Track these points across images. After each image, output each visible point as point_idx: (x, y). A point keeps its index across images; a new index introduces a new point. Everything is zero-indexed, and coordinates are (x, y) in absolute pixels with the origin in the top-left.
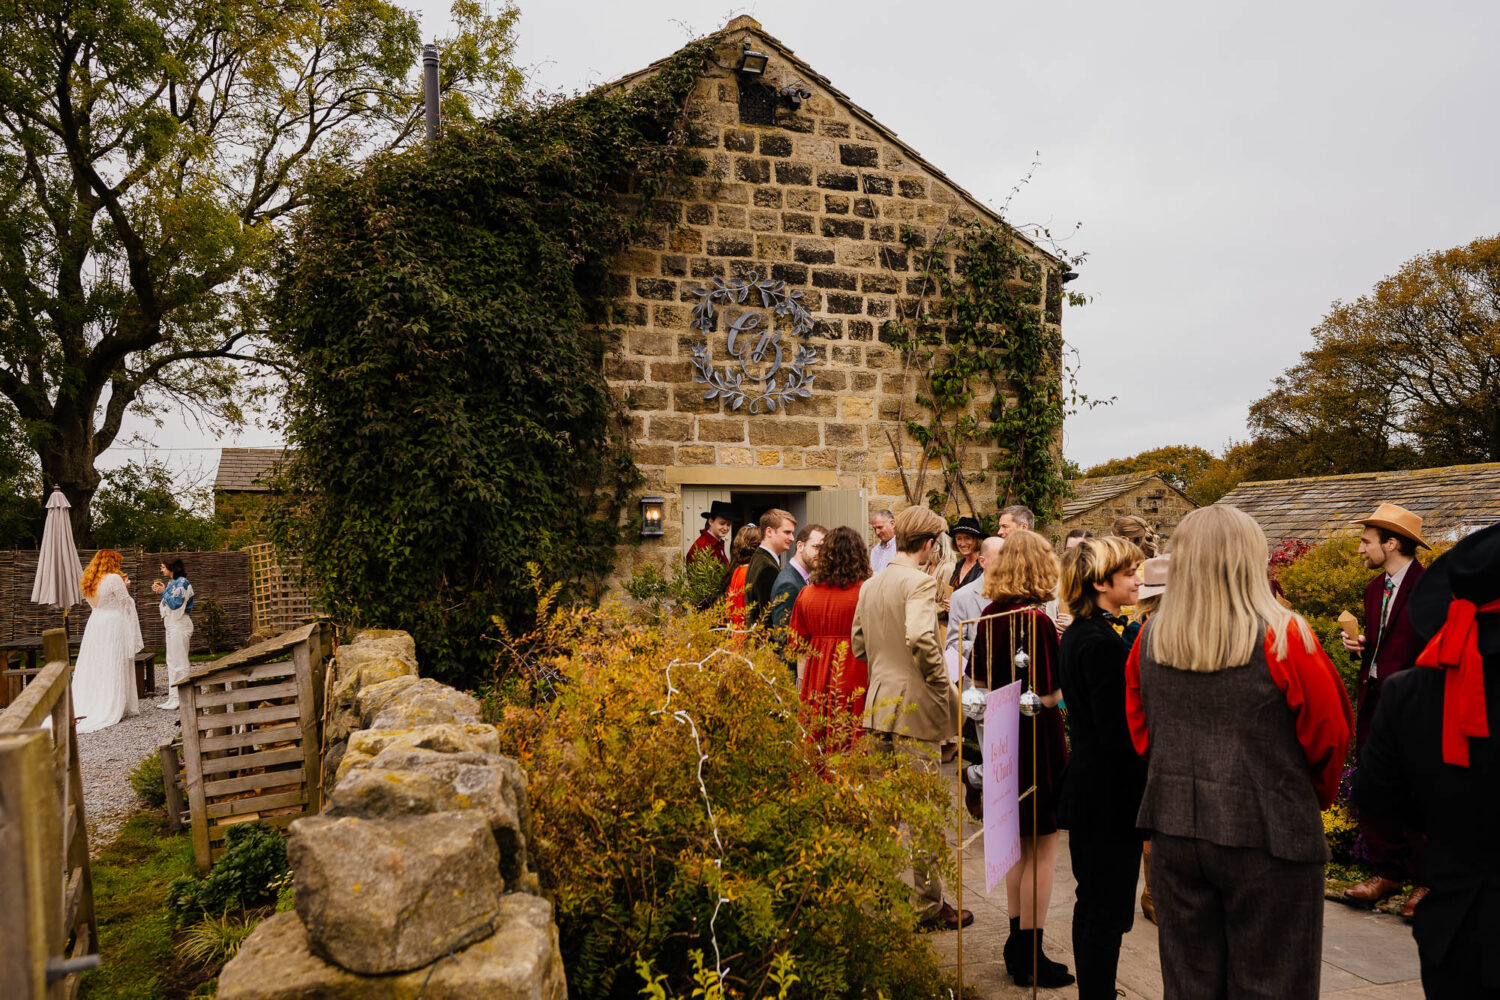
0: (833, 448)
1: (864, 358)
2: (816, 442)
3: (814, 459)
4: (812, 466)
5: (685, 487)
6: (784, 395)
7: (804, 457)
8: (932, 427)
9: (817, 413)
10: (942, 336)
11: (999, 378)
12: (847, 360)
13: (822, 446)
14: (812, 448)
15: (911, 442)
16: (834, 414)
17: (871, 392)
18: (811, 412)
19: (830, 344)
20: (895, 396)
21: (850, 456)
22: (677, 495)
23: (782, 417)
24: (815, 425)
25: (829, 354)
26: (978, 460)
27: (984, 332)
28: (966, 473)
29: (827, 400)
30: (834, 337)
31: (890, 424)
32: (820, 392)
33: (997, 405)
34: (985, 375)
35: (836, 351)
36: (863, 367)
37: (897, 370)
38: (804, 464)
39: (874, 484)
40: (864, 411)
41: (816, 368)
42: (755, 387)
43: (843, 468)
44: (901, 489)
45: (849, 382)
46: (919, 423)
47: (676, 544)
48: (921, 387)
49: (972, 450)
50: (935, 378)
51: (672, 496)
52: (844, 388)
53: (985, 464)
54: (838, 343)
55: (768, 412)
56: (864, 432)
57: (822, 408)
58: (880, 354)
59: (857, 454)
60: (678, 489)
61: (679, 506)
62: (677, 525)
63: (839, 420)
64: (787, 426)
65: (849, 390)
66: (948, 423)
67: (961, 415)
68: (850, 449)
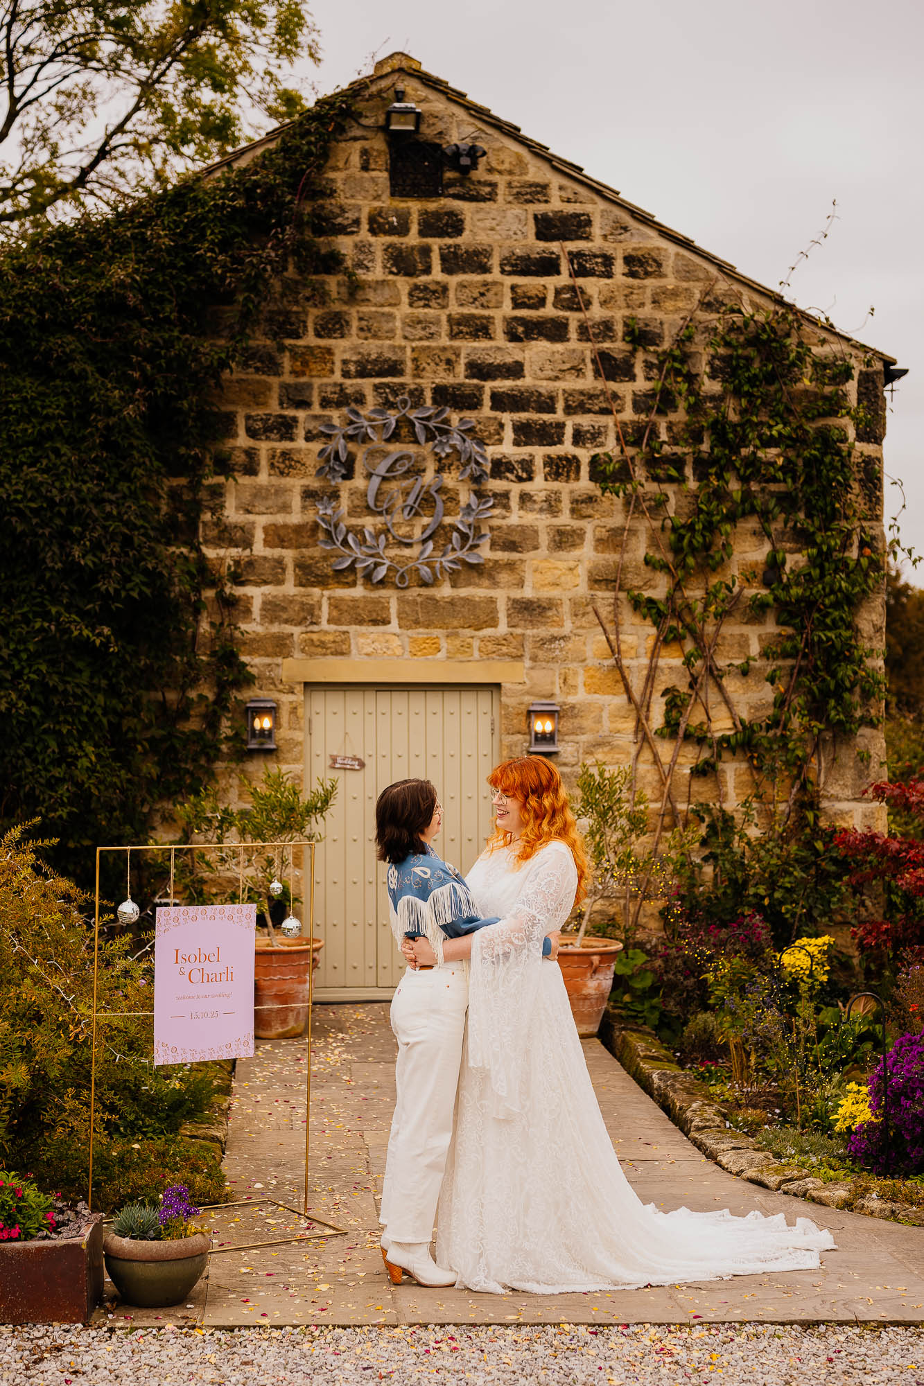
0: (519, 631)
1: (566, 505)
2: (493, 623)
3: (491, 647)
4: (487, 655)
5: (307, 685)
6: (446, 561)
7: (476, 644)
8: (670, 598)
9: (495, 584)
10: (688, 471)
11: (776, 526)
12: (541, 510)
13: (503, 628)
14: (488, 632)
15: (637, 620)
16: (521, 584)
17: (576, 553)
18: (486, 582)
19: (515, 489)
20: (612, 557)
21: (543, 642)
22: (298, 697)
23: (445, 591)
24: (492, 601)
25: (514, 502)
26: (743, 643)
27: (752, 462)
28: (721, 663)
29: (510, 566)
30: (520, 480)
31: (604, 596)
32: (500, 555)
33: (774, 565)
34: (753, 523)
35: (525, 498)
36: (565, 519)
37: (617, 520)
38: (476, 654)
39: (580, 679)
40: (567, 579)
41: (496, 522)
42: (407, 552)
43: (534, 659)
44: (621, 685)
45: (544, 539)
46: (647, 594)
47: (296, 760)
48: (654, 543)
49: (732, 629)
50: (674, 529)
51: (291, 697)
52: (536, 548)
53: (755, 649)
54: (527, 487)
55: (424, 584)
56: (566, 609)
57: (504, 577)
58: (590, 499)
59: (554, 639)
60: (299, 689)
61: (300, 711)
62: (299, 736)
63: (528, 593)
64: (452, 602)
65: (543, 551)
66: (695, 593)
67: (714, 581)
68: (543, 631)
